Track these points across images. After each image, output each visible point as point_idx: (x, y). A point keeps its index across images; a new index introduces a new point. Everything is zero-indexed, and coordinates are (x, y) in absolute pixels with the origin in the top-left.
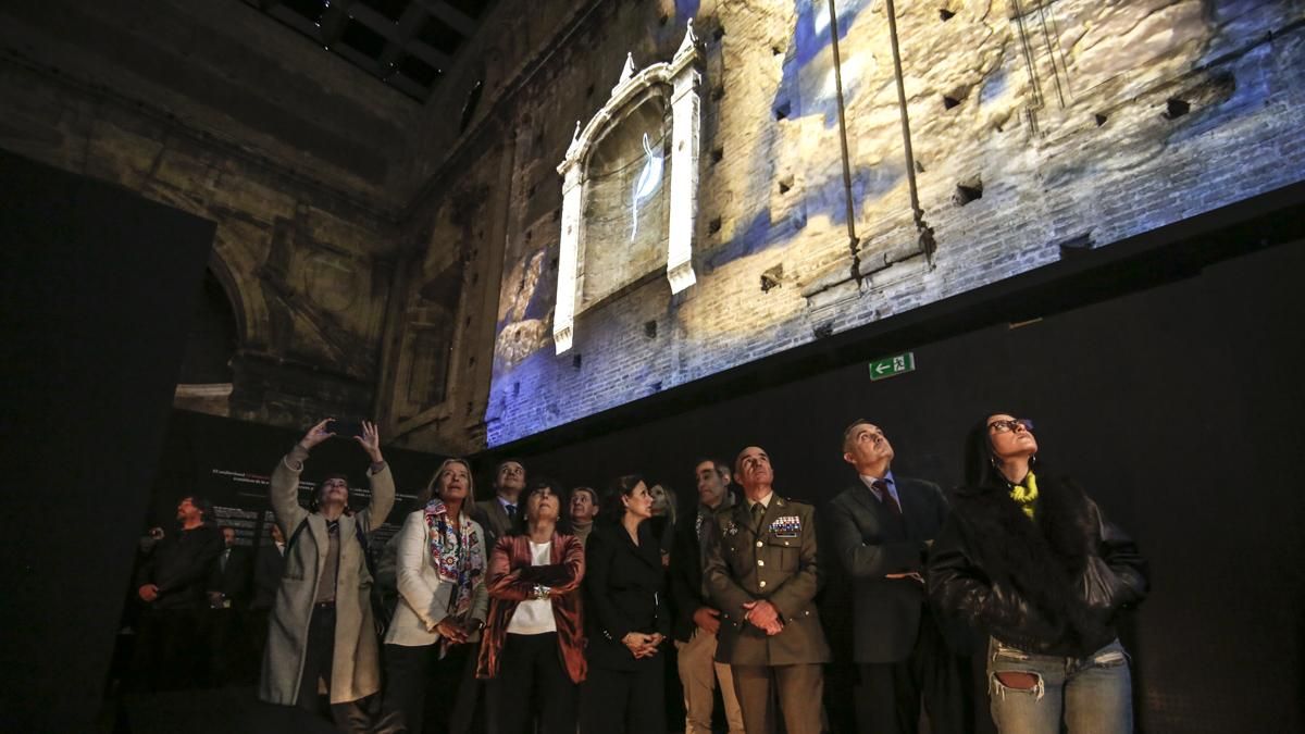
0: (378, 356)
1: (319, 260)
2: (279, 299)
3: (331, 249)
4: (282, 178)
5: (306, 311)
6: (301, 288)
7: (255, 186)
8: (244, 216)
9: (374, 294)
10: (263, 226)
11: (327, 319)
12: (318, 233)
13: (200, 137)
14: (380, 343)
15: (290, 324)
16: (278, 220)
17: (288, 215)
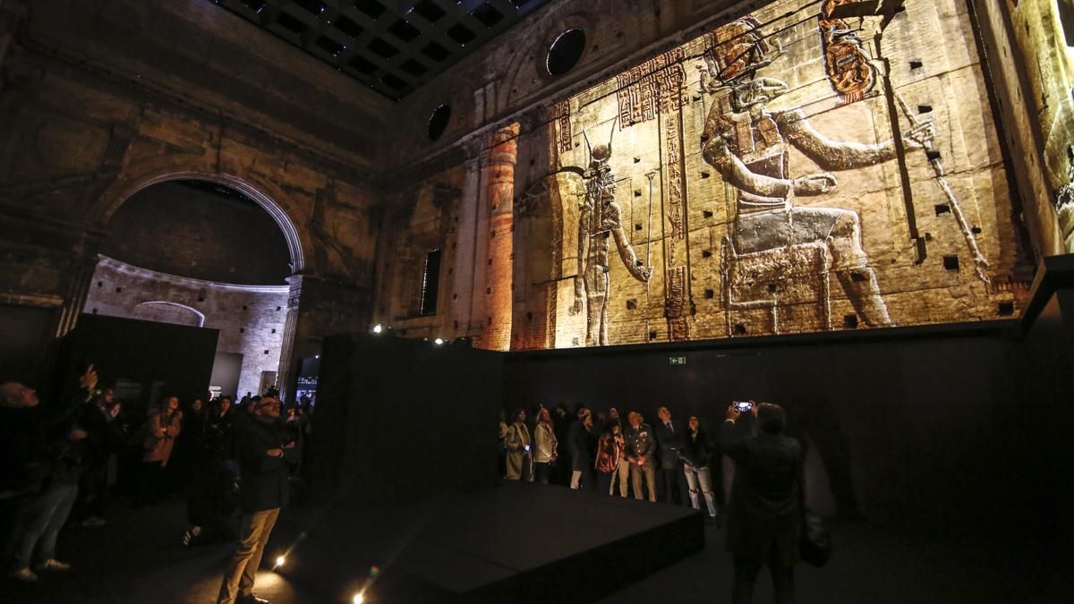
0: (374, 272)
1: (341, 214)
2: (319, 241)
3: (346, 206)
4: (320, 164)
5: (335, 248)
6: (331, 232)
7: (305, 170)
8: (301, 190)
9: (370, 233)
10: (309, 194)
11: (347, 251)
12: (341, 198)
13: (276, 142)
14: (374, 265)
15: (325, 254)
16: (318, 189)
17: (322, 186)
